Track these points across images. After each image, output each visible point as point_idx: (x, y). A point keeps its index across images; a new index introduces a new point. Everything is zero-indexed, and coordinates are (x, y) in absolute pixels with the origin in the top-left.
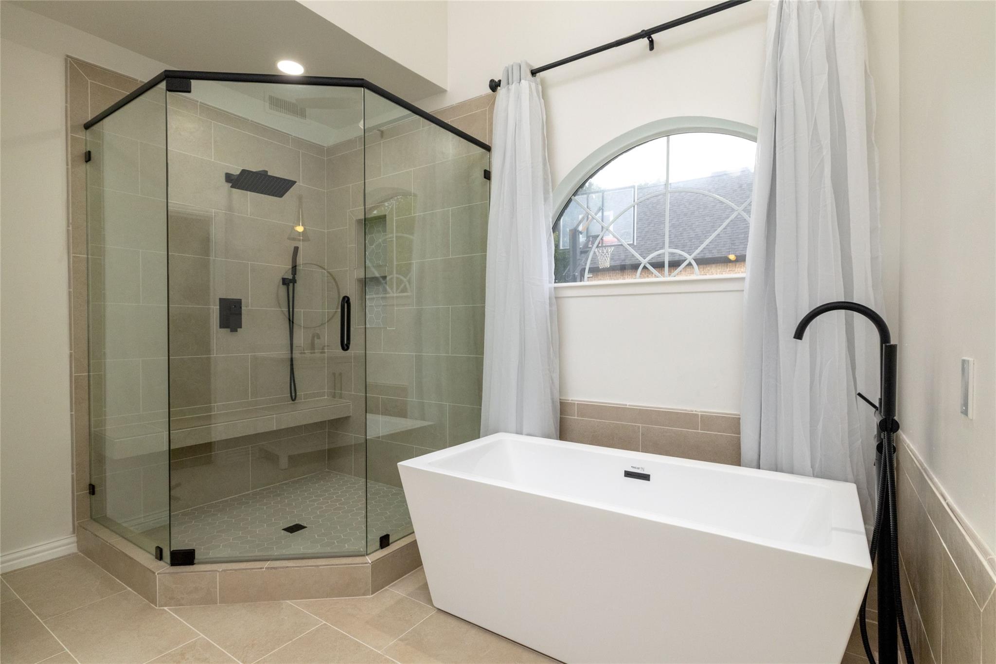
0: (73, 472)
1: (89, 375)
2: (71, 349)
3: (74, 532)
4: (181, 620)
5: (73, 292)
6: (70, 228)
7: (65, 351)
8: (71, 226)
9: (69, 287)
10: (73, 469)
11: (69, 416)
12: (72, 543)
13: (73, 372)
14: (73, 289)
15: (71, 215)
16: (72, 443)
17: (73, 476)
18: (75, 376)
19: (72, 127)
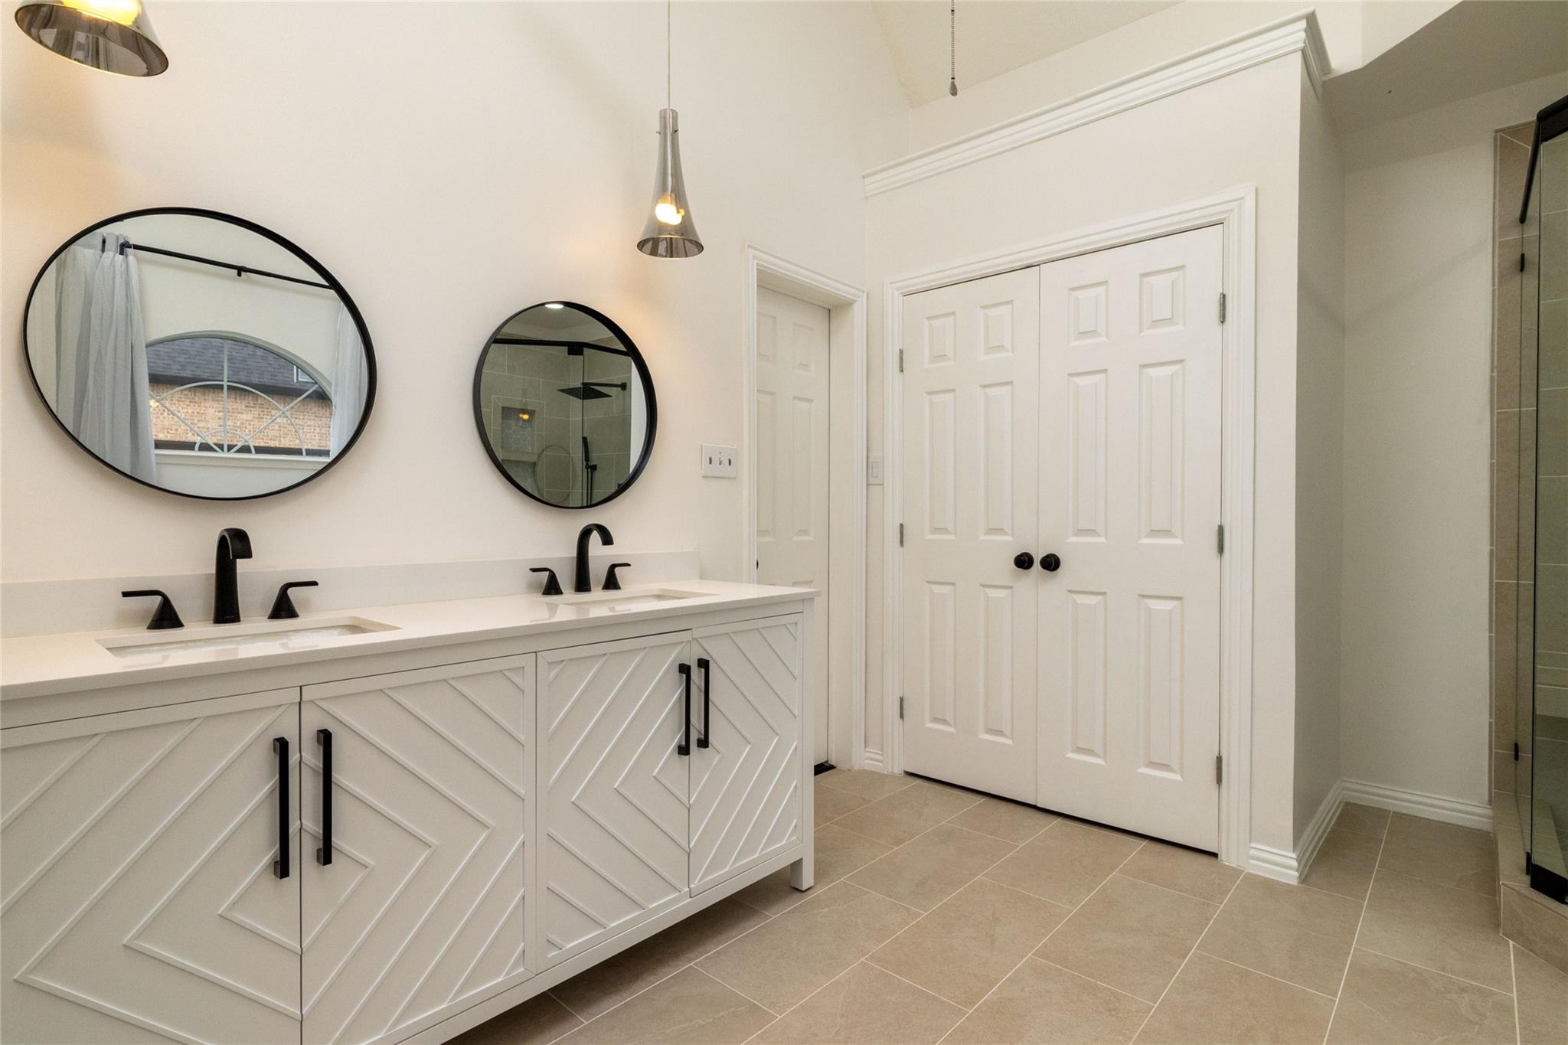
0: (1491, 718)
1: (1518, 583)
2: (1492, 545)
3: (1490, 802)
4: (1513, 965)
5: (1497, 464)
6: (1495, 374)
7: (1484, 547)
8: (1495, 370)
9: (1492, 458)
10: (1491, 714)
11: (1487, 639)
12: (1487, 817)
13: (1494, 577)
14: (1497, 461)
15: (1496, 355)
16: (1491, 678)
17: (1490, 723)
18: (1496, 583)
19: (1501, 228)
